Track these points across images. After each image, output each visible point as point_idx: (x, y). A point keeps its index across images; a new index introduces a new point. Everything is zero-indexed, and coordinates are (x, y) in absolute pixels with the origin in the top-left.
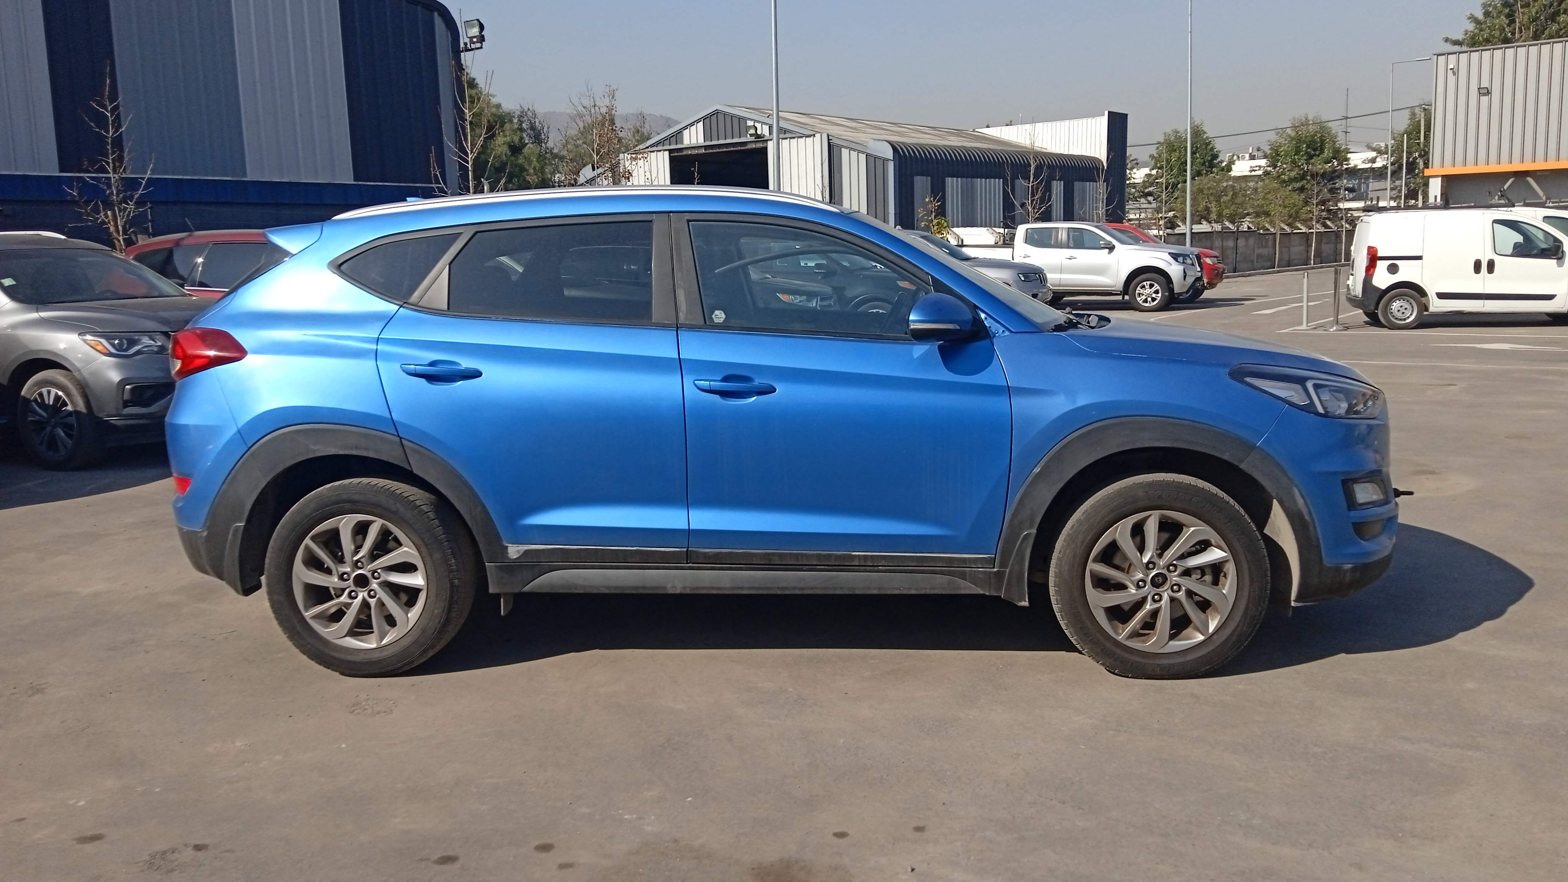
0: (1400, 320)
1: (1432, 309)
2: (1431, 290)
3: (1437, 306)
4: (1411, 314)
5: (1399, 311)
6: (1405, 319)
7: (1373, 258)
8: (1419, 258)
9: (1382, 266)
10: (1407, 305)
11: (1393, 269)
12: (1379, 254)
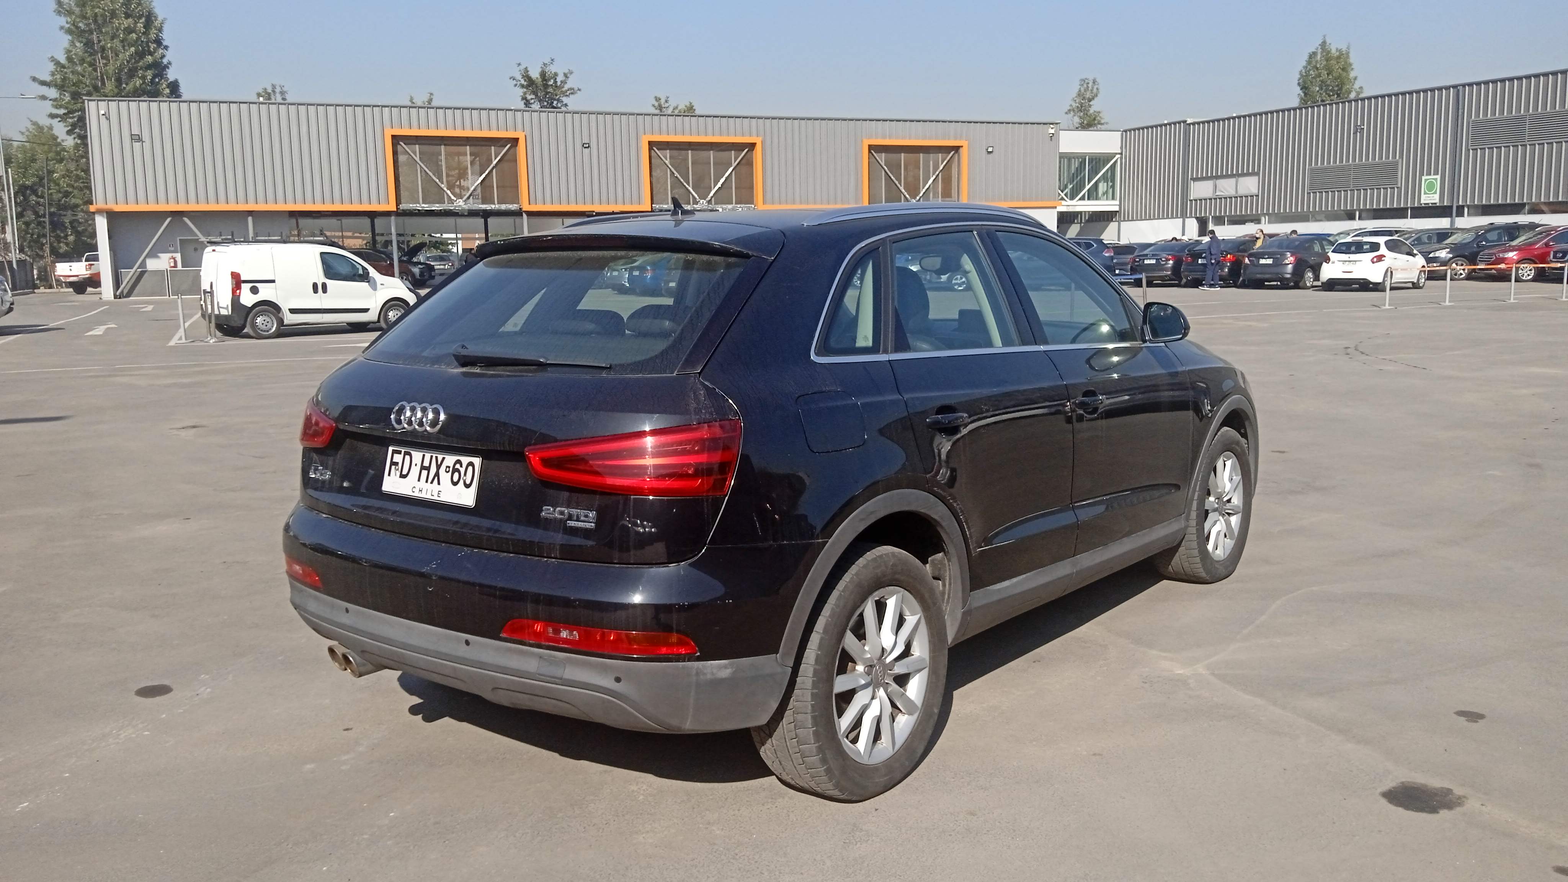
0: (265, 331)
1: (286, 322)
2: (285, 307)
3: (290, 319)
4: (272, 327)
5: (263, 324)
6: (268, 331)
7: (237, 281)
8: (273, 281)
9: (246, 288)
10: (268, 319)
11: (255, 291)
12: (243, 278)
